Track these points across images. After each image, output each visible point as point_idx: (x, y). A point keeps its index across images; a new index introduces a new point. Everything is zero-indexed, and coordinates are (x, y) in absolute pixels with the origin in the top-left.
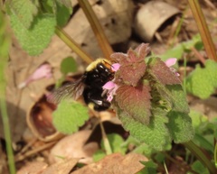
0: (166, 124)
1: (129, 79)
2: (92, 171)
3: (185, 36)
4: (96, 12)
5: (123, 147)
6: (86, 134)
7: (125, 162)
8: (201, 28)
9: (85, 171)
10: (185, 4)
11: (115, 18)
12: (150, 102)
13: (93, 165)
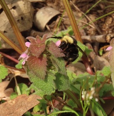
0: (54, 80)
1: (35, 53)
2: (10, 105)
3: (63, 27)
4: (12, 13)
5: (28, 91)
6: (6, 83)
7: (28, 100)
8: (72, 23)
9: (5, 105)
10: (63, 9)
11: (23, 16)
12: (46, 67)
13: (11, 101)
